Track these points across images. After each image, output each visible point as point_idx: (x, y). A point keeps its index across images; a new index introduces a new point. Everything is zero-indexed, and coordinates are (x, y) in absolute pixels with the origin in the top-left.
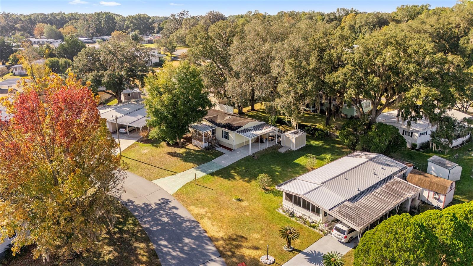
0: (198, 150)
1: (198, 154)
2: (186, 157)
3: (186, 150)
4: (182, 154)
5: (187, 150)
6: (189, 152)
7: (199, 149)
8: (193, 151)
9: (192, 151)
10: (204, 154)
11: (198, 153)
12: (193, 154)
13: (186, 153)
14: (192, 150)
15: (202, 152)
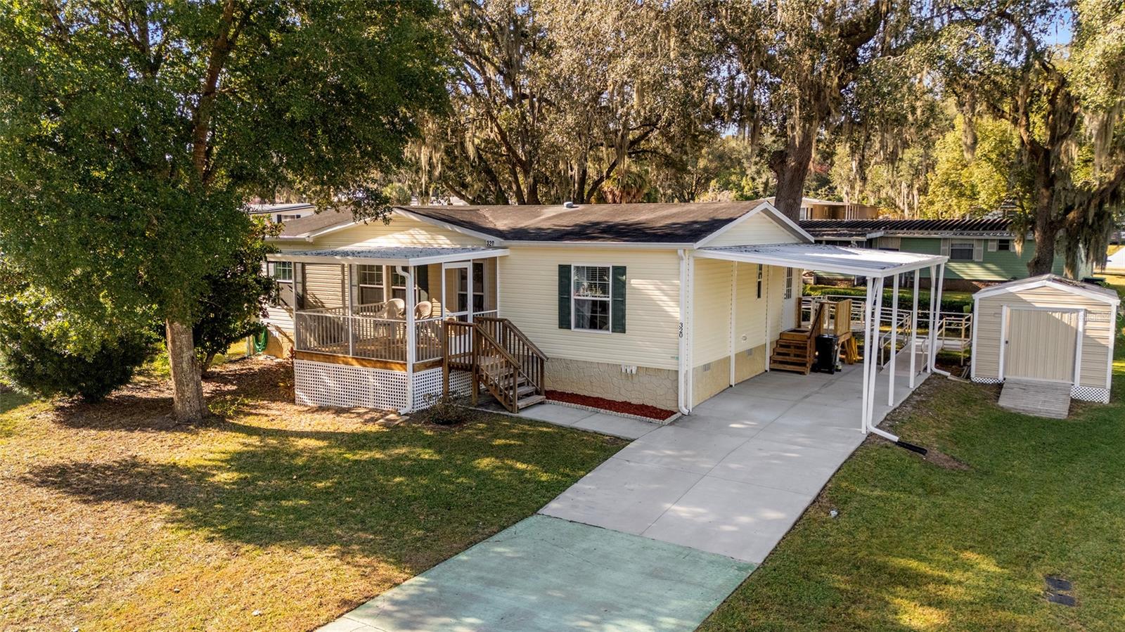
0: (365, 435)
1: (374, 462)
2: (239, 496)
3: (242, 438)
4: (200, 474)
5: (255, 440)
6: (275, 453)
7: (372, 428)
8: (313, 443)
9: (301, 443)
10: (427, 455)
11: (365, 455)
12: (321, 468)
13: (237, 461)
14: (301, 435)
15: (403, 442)
